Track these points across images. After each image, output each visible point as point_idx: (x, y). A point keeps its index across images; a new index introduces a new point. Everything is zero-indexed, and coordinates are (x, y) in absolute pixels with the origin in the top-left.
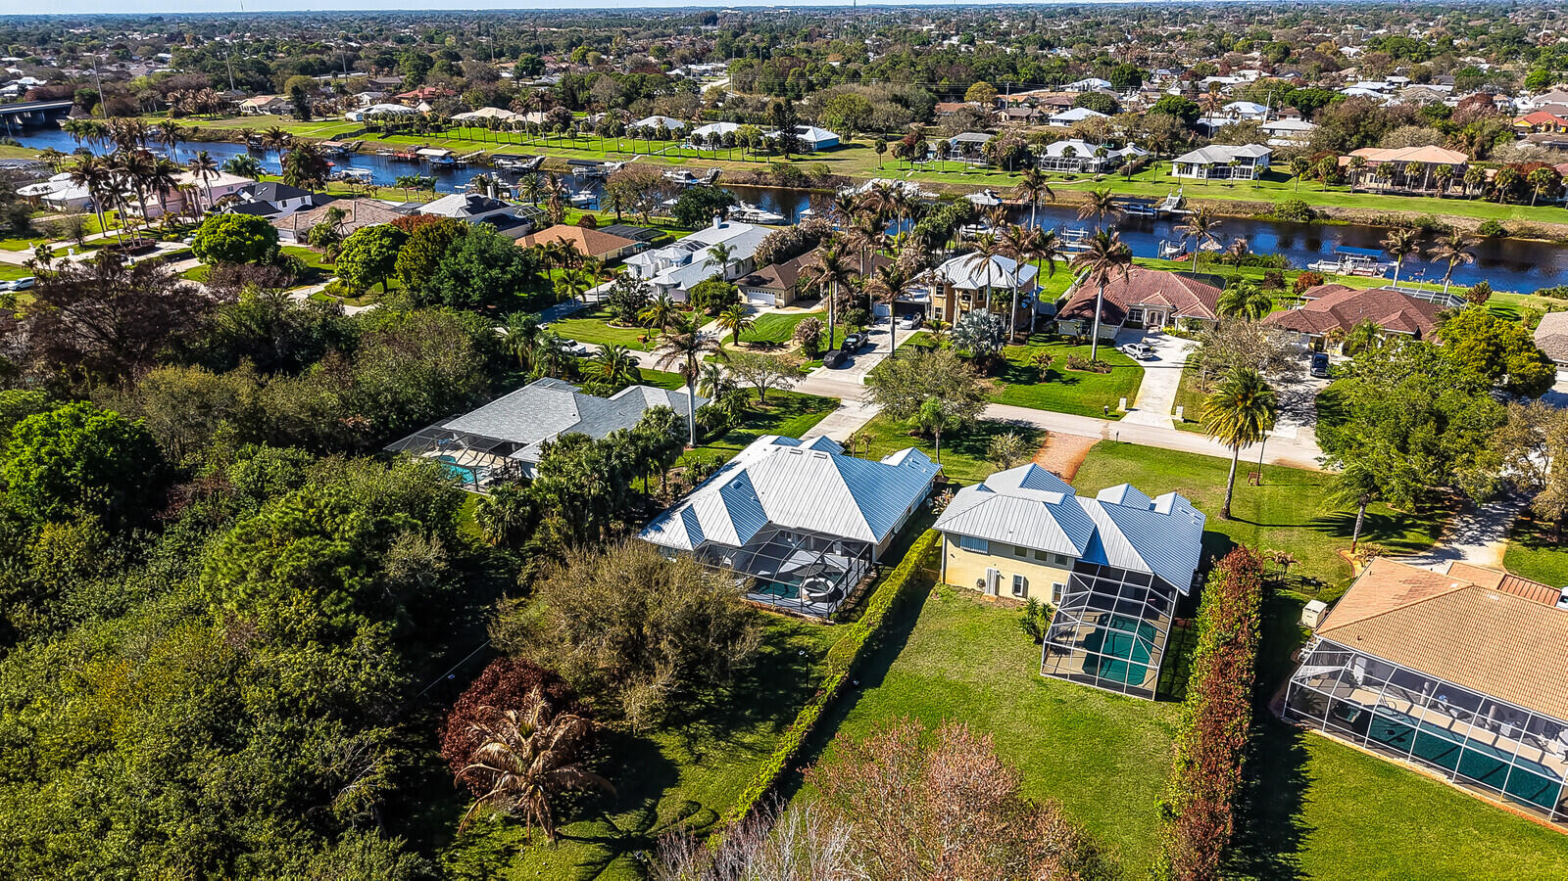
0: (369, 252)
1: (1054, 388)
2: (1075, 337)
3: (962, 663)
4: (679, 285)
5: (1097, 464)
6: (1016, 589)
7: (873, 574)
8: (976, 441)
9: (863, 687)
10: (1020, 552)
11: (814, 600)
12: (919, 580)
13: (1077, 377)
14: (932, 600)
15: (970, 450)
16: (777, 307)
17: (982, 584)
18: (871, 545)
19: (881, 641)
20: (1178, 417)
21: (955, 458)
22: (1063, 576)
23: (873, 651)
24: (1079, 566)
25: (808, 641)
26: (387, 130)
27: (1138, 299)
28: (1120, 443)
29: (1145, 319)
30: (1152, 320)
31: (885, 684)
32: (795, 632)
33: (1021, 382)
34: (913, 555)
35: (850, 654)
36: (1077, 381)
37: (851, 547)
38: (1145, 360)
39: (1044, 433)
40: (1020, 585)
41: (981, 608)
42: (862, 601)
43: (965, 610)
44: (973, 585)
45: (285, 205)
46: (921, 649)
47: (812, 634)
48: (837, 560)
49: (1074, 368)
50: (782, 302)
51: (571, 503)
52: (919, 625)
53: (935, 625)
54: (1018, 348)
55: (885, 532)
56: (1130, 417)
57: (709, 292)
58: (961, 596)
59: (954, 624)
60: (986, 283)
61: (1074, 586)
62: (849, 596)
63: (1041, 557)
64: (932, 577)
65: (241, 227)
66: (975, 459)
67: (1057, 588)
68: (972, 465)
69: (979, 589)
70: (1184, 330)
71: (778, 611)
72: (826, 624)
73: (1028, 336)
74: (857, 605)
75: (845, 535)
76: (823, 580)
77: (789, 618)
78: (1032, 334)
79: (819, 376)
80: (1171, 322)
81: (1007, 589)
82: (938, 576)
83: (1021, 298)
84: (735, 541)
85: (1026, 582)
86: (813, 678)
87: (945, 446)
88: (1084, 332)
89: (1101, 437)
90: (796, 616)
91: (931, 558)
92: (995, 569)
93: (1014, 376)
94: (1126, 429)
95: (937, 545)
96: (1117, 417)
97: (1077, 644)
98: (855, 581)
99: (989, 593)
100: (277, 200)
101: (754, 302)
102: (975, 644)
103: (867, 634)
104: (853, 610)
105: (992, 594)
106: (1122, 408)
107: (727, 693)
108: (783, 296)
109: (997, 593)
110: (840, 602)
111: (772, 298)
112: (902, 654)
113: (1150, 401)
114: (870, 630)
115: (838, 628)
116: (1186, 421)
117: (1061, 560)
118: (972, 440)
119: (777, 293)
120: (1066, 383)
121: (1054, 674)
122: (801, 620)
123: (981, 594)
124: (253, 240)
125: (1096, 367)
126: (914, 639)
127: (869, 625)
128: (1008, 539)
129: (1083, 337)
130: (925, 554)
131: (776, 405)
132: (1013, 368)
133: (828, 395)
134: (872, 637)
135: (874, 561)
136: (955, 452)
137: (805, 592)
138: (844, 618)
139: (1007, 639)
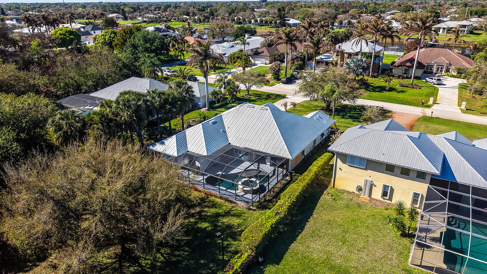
0: (105, 39)
1: (393, 94)
2: (400, 76)
3: (345, 248)
4: (225, 54)
5: (423, 126)
6: (384, 194)
7: (288, 178)
8: (354, 114)
9: (265, 263)
10: (390, 169)
11: (246, 192)
12: (317, 184)
13: (404, 90)
14: (325, 198)
15: (350, 117)
16: (266, 64)
17: (360, 189)
18: (288, 160)
19: (286, 225)
20: (463, 107)
21: (343, 120)
22: (422, 188)
23: (279, 233)
24: (434, 181)
25: (235, 221)
26: (149, 22)
27: (432, 60)
28: (433, 118)
29: (435, 70)
30: (438, 70)
31: (283, 262)
32: (227, 214)
33: (376, 91)
34: (314, 168)
35: (258, 237)
36: (405, 92)
37: (275, 160)
38: (438, 84)
39: (390, 112)
40: (387, 192)
41: (359, 206)
42: (277, 196)
43: (347, 206)
44: (353, 189)
45: (95, 33)
46: (315, 235)
47: (238, 216)
48: (267, 168)
49: (402, 86)
50: (268, 62)
51: (108, 124)
52: (315, 215)
53: (325, 216)
54: (374, 79)
55: (297, 152)
56: (435, 107)
57: (236, 55)
58: (345, 196)
59: (339, 216)
60: (359, 50)
61: (430, 195)
62: (269, 191)
63: (405, 172)
64: (326, 183)
65: (66, 33)
66: (354, 121)
67: (416, 195)
68: (352, 124)
69: (357, 193)
70: (455, 74)
71: (221, 198)
72: (250, 209)
73: (378, 75)
74: (274, 198)
75: (272, 153)
76: (254, 179)
77: (227, 204)
78: (380, 74)
79: (278, 87)
80: (448, 71)
81: (377, 194)
82: (329, 182)
83: (376, 57)
84: (204, 152)
85: (392, 190)
86: (230, 252)
87: (338, 115)
88: (405, 73)
89: (422, 115)
90: (231, 202)
91: (326, 171)
92: (370, 179)
93: (372, 89)
94: (436, 111)
95: (331, 163)
96: (429, 107)
97: (434, 240)
98: (275, 181)
99: (364, 196)
100: (92, 30)
101: (256, 62)
102: (355, 233)
103: (274, 221)
104: (270, 201)
105: (366, 196)
106: (431, 102)
107: (162, 259)
108: (268, 59)
109: (370, 195)
110: (262, 195)
111: (264, 60)
112: (299, 237)
113: (445, 100)
114: (277, 217)
115: (257, 213)
116: (467, 110)
117: (421, 175)
118: (352, 113)
119: (266, 58)
120: (399, 92)
121: (420, 266)
122: (233, 205)
123: (358, 196)
124: (69, 37)
125: (413, 86)
126: (309, 226)
127: (277, 214)
128: (382, 159)
129: (405, 75)
130: (323, 168)
131: (255, 96)
132: (372, 86)
133: (280, 94)
134: (278, 223)
135: (290, 170)
136: (343, 118)
137: (240, 187)
138: (263, 206)
139: (379, 230)
